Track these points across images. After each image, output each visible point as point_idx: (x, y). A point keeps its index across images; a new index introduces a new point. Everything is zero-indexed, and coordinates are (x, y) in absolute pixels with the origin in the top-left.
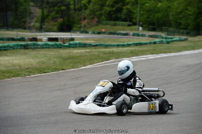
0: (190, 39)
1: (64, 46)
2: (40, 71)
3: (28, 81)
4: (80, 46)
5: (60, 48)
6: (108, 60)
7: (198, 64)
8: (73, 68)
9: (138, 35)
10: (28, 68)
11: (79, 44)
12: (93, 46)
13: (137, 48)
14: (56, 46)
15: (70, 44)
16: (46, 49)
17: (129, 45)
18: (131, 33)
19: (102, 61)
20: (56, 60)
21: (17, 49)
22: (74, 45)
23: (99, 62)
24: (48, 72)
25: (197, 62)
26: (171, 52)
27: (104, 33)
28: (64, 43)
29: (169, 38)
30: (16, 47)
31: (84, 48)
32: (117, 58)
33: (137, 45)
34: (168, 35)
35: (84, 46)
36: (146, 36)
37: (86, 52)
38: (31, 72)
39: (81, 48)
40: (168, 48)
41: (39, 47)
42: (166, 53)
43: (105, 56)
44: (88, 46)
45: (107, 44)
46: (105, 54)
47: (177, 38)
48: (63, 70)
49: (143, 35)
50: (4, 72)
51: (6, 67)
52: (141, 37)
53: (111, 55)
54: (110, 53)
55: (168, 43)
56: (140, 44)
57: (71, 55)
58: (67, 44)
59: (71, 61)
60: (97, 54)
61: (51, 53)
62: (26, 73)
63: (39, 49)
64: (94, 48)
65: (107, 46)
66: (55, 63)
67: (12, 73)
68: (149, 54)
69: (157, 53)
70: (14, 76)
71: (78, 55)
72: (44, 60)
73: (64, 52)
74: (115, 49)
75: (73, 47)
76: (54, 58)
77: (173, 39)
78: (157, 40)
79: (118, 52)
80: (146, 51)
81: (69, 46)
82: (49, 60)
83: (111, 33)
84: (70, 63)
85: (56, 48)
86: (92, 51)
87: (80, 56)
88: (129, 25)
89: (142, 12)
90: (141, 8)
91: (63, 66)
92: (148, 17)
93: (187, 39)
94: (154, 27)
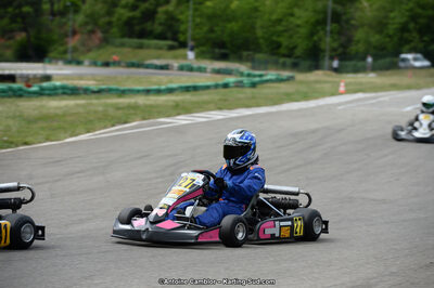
0: (300, 77)
1: (30, 93)
4: (64, 93)
5: (21, 96)
6: (126, 122)
7: (314, 132)
8: (47, 140)
9: (191, 69)
11: (63, 88)
12: (94, 92)
13: (188, 97)
14: (10, 93)
15: (42, 89)
17: (170, 91)
18: (176, 64)
19: (113, 126)
20: (11, 122)
22: (49, 89)
23: (105, 127)
25: (313, 126)
26: (258, 106)
28: (29, 86)
29: (255, 76)
31: (72, 97)
32: (144, 119)
33: (187, 89)
34: (254, 68)
35: (74, 92)
36: (208, 72)
37: (78, 105)
39: (66, 96)
40: (253, 98)
42: (248, 106)
43: (120, 112)
44: (81, 92)
45: (122, 88)
46: (118, 109)
47: (271, 74)
48: (26, 144)
49: (200, 70)
52: (198, 74)
53: (132, 111)
54: (130, 107)
55: (254, 85)
56: (196, 88)
57: (44, 111)
58: (35, 88)
59: (44, 125)
60: (100, 109)
64: (96, 95)
65: (123, 93)
66: (8, 129)
68: (213, 110)
69: (231, 108)
71: (58, 112)
73: (29, 106)
74: (141, 100)
75: (49, 95)
76: (7, 118)
77: (265, 78)
78: (231, 79)
79: (146, 106)
80: (208, 102)
81: (41, 93)
83: (133, 65)
84: (43, 128)
85: (10, 97)
86: (91, 104)
87: (64, 115)
88: (171, 48)
89: (198, 20)
90: (195, 10)
91: (26, 137)
92: (212, 31)
93: (292, 78)
94: (223, 51)
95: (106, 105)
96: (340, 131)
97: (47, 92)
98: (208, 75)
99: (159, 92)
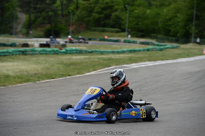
0: (182, 46)
1: (61, 52)
3: (40, 87)
4: (76, 53)
5: (57, 54)
6: (109, 66)
7: (199, 72)
8: (78, 74)
9: (129, 42)
10: (36, 74)
11: (76, 50)
12: (89, 52)
14: (53, 52)
15: (67, 51)
16: (45, 55)
17: (123, 52)
18: (122, 40)
19: (104, 68)
20: (59, 66)
21: (16, 54)
23: (101, 69)
24: (56, 78)
25: (197, 69)
26: (167, 60)
27: (95, 39)
28: (61, 49)
29: (161, 45)
30: (14, 53)
32: (117, 65)
33: (131, 51)
34: (160, 42)
36: (138, 44)
37: (85, 58)
38: (40, 78)
39: (78, 54)
40: (164, 56)
41: (37, 52)
42: (163, 60)
43: (105, 62)
44: (84, 52)
45: (102, 51)
46: (104, 60)
47: (169, 45)
48: (69, 75)
49: (134, 42)
50: (15, 78)
51: (14, 72)
52: (133, 44)
53: (111, 61)
54: (109, 59)
55: (161, 50)
56: (134, 51)
57: (72, 61)
58: (63, 50)
59: (74, 67)
60: (96, 60)
61: (52, 59)
62: (36, 79)
63: (37, 56)
64: (91, 54)
65: (102, 53)
66: (59, 69)
67: (22, 78)
68: (147, 61)
69: (155, 60)
70: (25, 82)
71: (79, 62)
72: (47, 65)
73: (65, 58)
74: (112, 56)
75: (70, 54)
76: (57, 64)
77: (166, 47)
78: (150, 47)
79: (117, 59)
80: (144, 58)
81: (66, 53)
82: (52, 66)
83: (102, 40)
84: (74, 69)
85: (53, 54)
86: (91, 58)
87: (81, 63)
88: (118, 32)
89: (131, 19)
90: (130, 14)
91: (69, 72)
92: (137, 24)
93: (179, 46)
94: (143, 33)
95: (98, 58)
97: (69, 52)
99: (118, 53)
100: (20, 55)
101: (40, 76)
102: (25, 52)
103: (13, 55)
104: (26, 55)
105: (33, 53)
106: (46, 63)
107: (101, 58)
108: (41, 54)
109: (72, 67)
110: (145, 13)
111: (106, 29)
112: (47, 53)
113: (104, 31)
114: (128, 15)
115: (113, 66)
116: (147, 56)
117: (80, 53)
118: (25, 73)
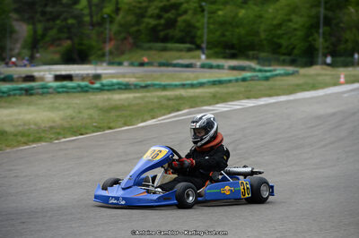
0: (303, 71)
1: (93, 89)
2: (75, 132)
4: (119, 89)
5: (87, 91)
6: (178, 110)
7: (334, 114)
8: (126, 124)
9: (211, 67)
10: (51, 128)
11: (119, 84)
12: (142, 87)
14: (79, 89)
15: (103, 85)
16: (65, 94)
17: (201, 85)
18: (198, 64)
19: (170, 113)
20: (91, 112)
21: (15, 95)
22: (108, 86)
23: (164, 115)
24: (87, 133)
25: (330, 110)
26: (278, 95)
27: (150, 64)
28: (92, 83)
29: (266, 71)
30: (12, 93)
31: (128, 91)
32: (191, 107)
33: (214, 83)
34: (264, 65)
35: (126, 87)
36: (226, 70)
37: (135, 98)
38: (59, 134)
39: (122, 91)
40: (271, 89)
41: (50, 90)
42: (270, 96)
43: (171, 102)
44: (132, 87)
45: (163, 83)
46: (169, 99)
47: (280, 70)
48: (110, 128)
49: (219, 67)
50: (15, 135)
51: (14, 126)
52: (217, 70)
53: (181, 102)
54: (177, 98)
55: (267, 79)
56: (220, 82)
58: (97, 85)
59: (118, 113)
60: (156, 100)
62: (52, 136)
63: (52, 96)
64: (145, 90)
65: (164, 87)
66: (91, 117)
67: (29, 135)
68: (243, 99)
69: (257, 97)
70: (33, 142)
71: (126, 104)
72: (69, 112)
74: (183, 92)
75: (108, 90)
76: (88, 109)
77: (275, 73)
78: (248, 74)
79: (191, 97)
81: (102, 89)
82: (80, 112)
83: (161, 65)
84: (118, 116)
85: (79, 92)
86: (146, 97)
87: (129, 105)
88: (189, 50)
89: (212, 27)
90: (209, 18)
91: (109, 123)
92: (223, 35)
93: (297, 72)
94: (233, 51)
95: (158, 97)
96: (354, 114)
97: (106, 88)
98: (226, 71)
99: (192, 86)
100: (20, 95)
101: (58, 130)
102: (29, 90)
103: (9, 95)
104: (32, 94)
105: (45, 91)
106: (69, 108)
107: (163, 97)
108: (59, 92)
109: (113, 114)
110: (236, 15)
111: (169, 45)
112: (67, 91)
113: (165, 49)
114: (205, 20)
115: (184, 109)
116: (243, 89)
117: (126, 89)
118: (33, 126)
